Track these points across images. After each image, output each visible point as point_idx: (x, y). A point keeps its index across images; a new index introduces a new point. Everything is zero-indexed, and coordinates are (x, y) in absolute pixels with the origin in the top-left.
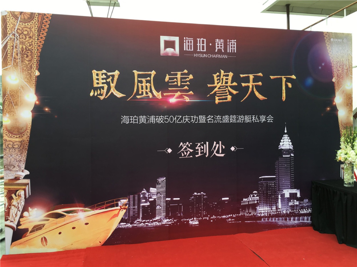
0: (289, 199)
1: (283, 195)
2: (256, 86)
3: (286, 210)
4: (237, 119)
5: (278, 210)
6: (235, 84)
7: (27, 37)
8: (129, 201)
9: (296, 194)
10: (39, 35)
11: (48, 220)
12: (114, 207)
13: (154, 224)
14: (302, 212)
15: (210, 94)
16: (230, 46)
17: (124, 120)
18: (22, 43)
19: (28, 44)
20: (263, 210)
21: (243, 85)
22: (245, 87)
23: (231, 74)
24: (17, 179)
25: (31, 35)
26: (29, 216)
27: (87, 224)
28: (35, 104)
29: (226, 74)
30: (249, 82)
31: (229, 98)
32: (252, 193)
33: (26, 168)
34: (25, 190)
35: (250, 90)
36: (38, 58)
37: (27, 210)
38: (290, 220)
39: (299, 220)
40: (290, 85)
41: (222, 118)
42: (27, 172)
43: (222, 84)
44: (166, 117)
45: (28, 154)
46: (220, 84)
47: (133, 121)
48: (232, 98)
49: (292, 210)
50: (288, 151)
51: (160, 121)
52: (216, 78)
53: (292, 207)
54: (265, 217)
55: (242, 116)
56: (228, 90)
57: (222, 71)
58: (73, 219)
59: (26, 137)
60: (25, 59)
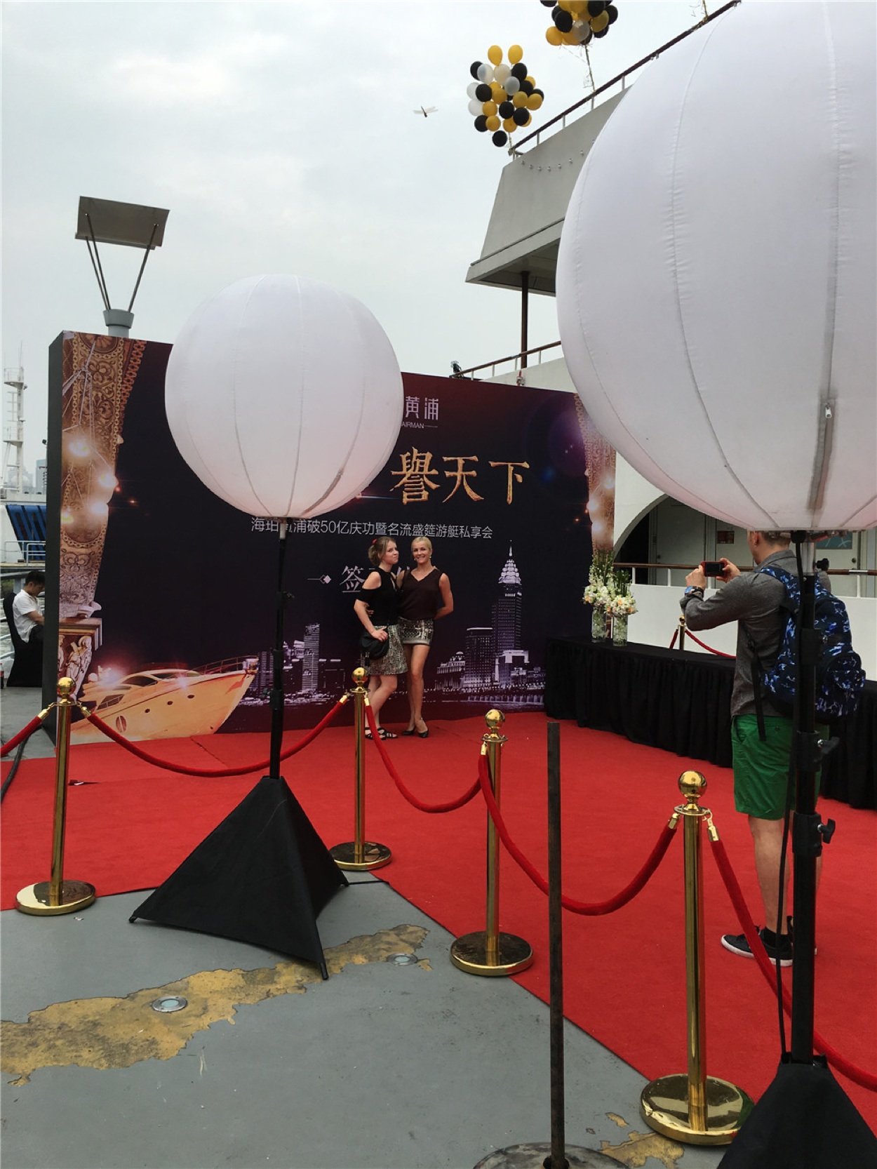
0: (511, 667)
1: (502, 660)
2: (466, 476)
3: (507, 684)
4: (436, 532)
5: (494, 684)
6: (434, 472)
7: (106, 377)
8: (260, 661)
9: (523, 657)
10: (125, 376)
11: (128, 688)
12: (236, 670)
13: (299, 700)
14: (530, 688)
15: (396, 486)
16: (429, 408)
17: (256, 525)
18: (97, 388)
19: (107, 391)
20: (471, 683)
21: (448, 474)
22: (450, 477)
23: (429, 456)
24: (80, 616)
25: (112, 375)
26: (99, 680)
27: (191, 697)
28: (115, 492)
29: (420, 454)
30: (456, 471)
31: (425, 494)
32: (455, 655)
33: (95, 600)
34: (92, 636)
35: (458, 483)
36: (121, 414)
37: (96, 671)
38: (511, 700)
39: (525, 700)
40: (519, 478)
41: (412, 528)
42: (98, 607)
43: (414, 471)
44: (324, 523)
45: (99, 577)
46: (411, 471)
47: (270, 527)
48: (429, 496)
49: (515, 685)
50: (513, 588)
51: (314, 530)
52: (404, 462)
53: (516, 679)
54: (473, 694)
55: (444, 526)
56: (424, 482)
57: (415, 450)
58: (170, 688)
59: (98, 547)
60: (101, 416)
